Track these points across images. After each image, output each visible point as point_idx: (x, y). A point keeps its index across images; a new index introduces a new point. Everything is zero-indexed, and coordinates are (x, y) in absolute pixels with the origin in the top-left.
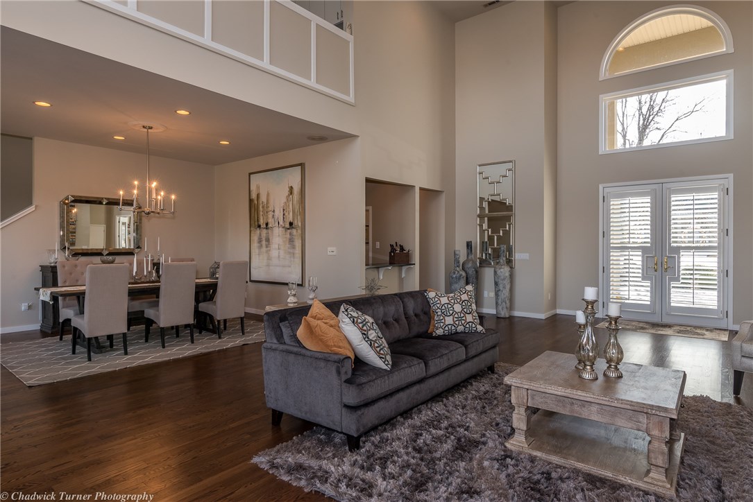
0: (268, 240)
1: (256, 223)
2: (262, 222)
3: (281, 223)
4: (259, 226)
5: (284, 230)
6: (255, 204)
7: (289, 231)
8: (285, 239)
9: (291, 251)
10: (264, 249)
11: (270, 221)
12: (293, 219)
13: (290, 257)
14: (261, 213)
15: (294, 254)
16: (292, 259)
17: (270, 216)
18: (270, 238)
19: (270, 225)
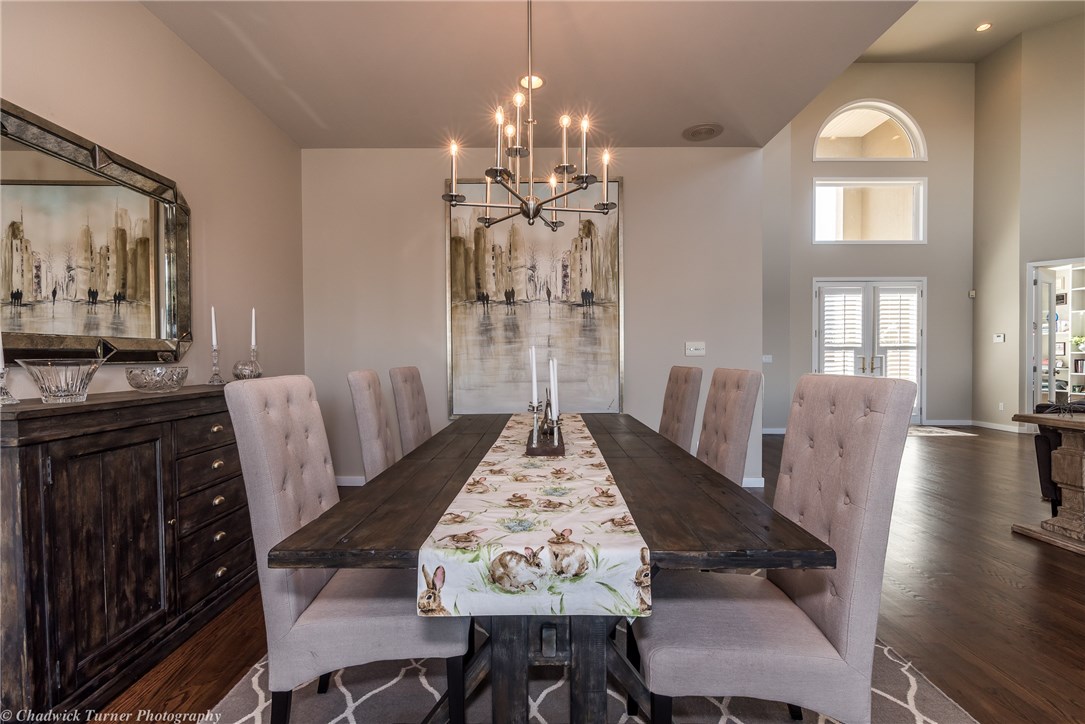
0: (513, 328)
1: (473, 292)
2: (491, 287)
3: (557, 291)
4: (483, 298)
5: (566, 307)
6: (467, 251)
7: (581, 310)
8: (568, 326)
9: (589, 349)
10: (500, 347)
11: (523, 290)
12: (595, 284)
13: (586, 362)
14: (490, 270)
15: (595, 355)
16: (591, 366)
17: (522, 275)
18: (522, 323)
19: (520, 297)
